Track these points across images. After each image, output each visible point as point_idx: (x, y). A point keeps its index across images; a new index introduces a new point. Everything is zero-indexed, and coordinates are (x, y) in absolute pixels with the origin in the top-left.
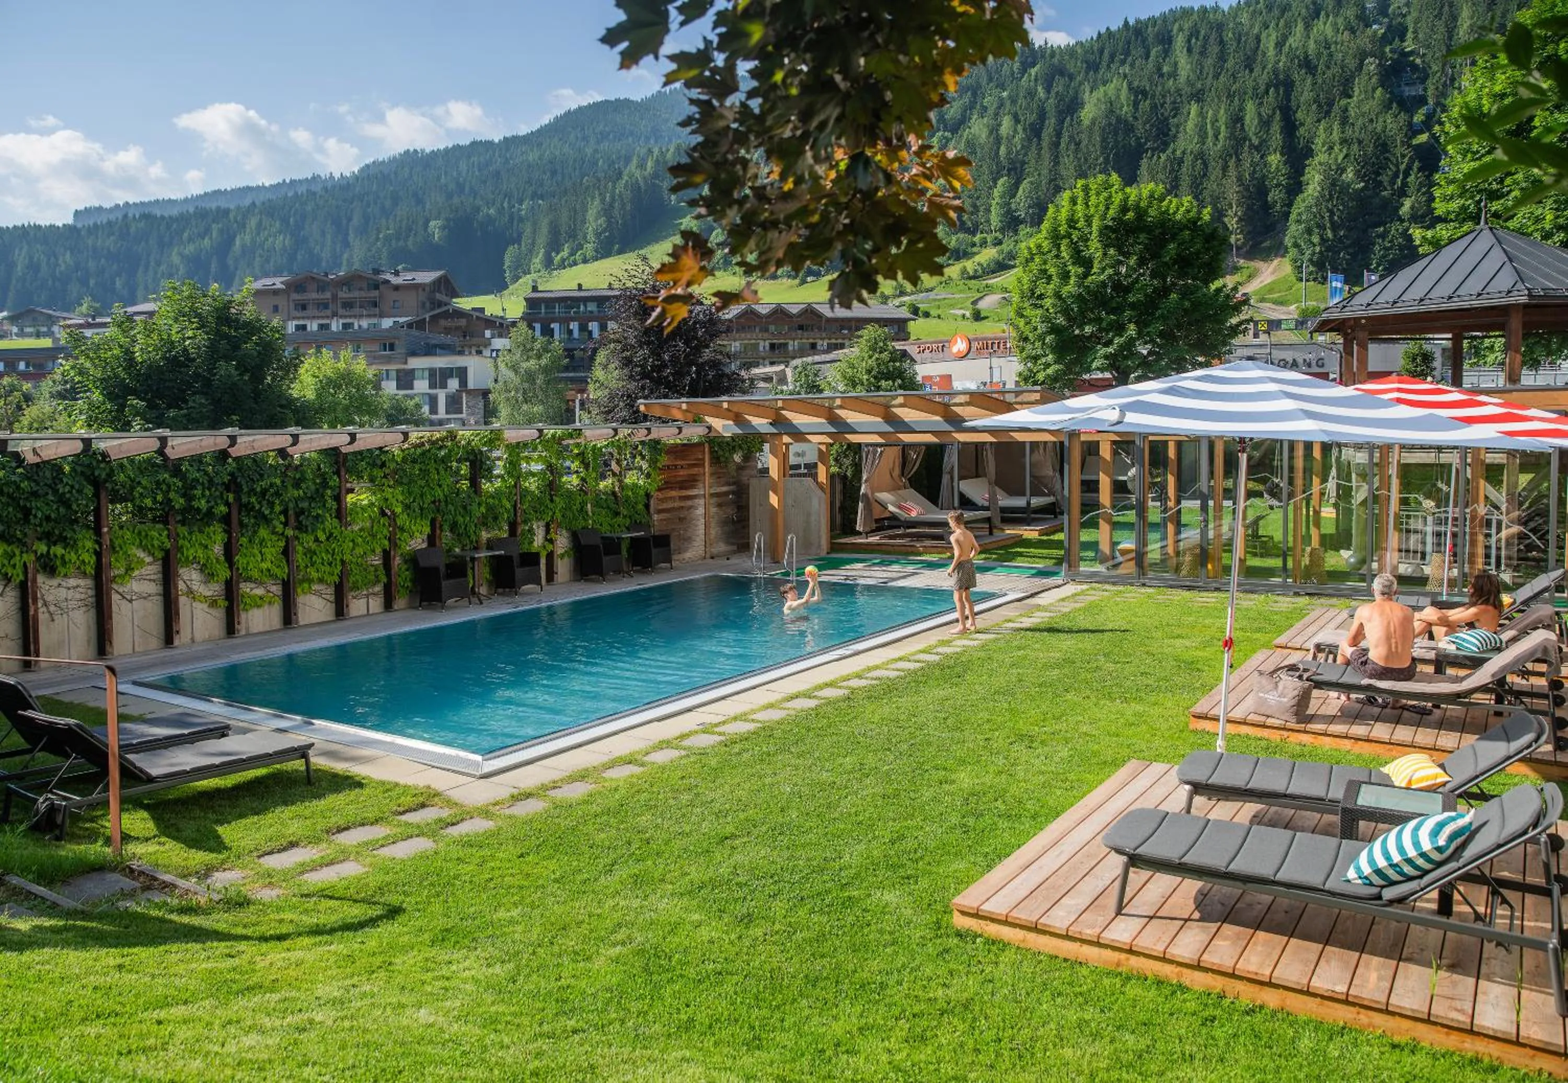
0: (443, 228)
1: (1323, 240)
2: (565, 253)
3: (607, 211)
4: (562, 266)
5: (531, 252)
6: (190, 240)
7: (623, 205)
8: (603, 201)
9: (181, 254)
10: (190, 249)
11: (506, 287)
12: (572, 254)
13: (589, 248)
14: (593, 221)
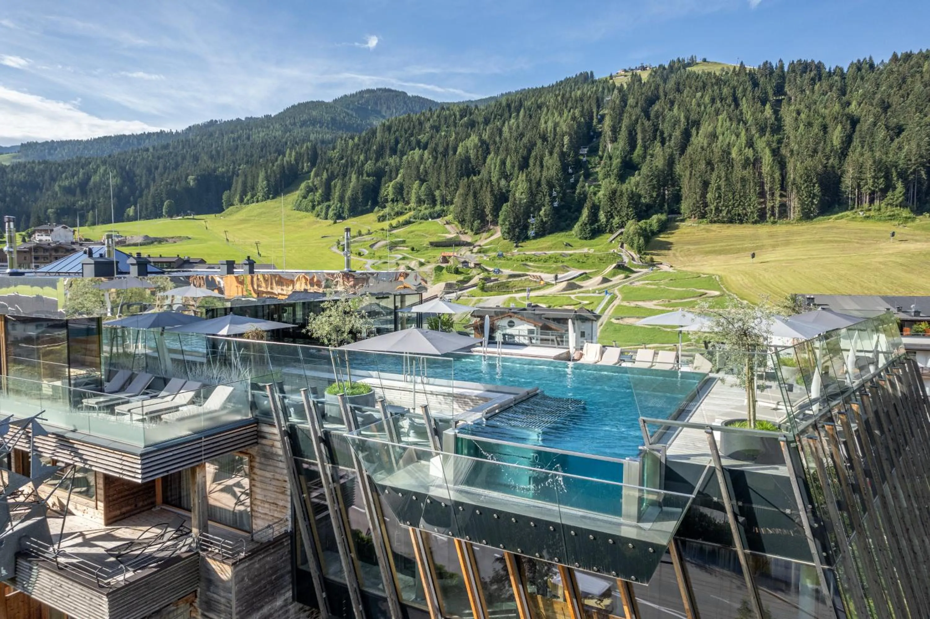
0: (194, 180)
1: (510, 224)
2: (248, 197)
3: (267, 178)
4: (247, 203)
5: (234, 194)
6: (66, 178)
7: (275, 176)
8: (266, 172)
9: (59, 186)
10: (67, 183)
11: (223, 210)
12: (252, 197)
13: (260, 195)
14: (262, 183)
